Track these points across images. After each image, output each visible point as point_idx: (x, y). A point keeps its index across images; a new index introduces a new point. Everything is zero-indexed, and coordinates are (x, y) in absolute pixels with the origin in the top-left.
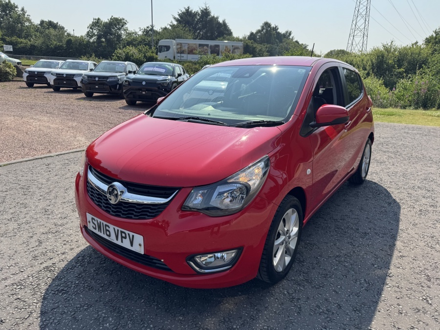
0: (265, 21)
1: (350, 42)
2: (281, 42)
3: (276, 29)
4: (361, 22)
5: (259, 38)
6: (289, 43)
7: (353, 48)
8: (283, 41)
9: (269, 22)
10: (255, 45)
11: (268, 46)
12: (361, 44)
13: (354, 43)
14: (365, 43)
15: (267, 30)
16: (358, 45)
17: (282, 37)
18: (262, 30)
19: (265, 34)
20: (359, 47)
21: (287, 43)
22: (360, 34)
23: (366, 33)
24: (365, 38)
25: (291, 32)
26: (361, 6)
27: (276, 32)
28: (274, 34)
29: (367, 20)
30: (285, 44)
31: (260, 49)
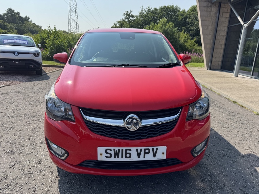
0: (9, 8)
1: (69, 26)
2: (23, 23)
3: (18, 14)
4: (73, 16)
5: (6, 19)
6: (30, 24)
7: (71, 30)
8: (25, 22)
9: (12, 9)
10: (5, 24)
11: (15, 25)
12: (76, 28)
13: (72, 27)
14: (78, 27)
15: (12, 14)
16: (74, 29)
17: (24, 20)
18: (8, 13)
19: (11, 17)
20: (75, 30)
21: (28, 24)
22: (74, 22)
23: (77, 22)
24: (77, 25)
25: (29, 17)
26: (72, 7)
27: (19, 16)
28: (18, 18)
29: (77, 15)
30: (27, 24)
31: (10, 27)
